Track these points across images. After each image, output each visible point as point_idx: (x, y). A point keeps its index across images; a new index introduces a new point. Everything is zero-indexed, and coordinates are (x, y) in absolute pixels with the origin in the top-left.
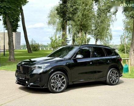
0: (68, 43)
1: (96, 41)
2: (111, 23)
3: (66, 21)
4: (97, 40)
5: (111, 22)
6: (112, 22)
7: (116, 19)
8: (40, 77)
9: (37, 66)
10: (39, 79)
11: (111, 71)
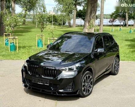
8: (74, 81)
9: (67, 68)
10: (71, 84)
11: (116, 60)
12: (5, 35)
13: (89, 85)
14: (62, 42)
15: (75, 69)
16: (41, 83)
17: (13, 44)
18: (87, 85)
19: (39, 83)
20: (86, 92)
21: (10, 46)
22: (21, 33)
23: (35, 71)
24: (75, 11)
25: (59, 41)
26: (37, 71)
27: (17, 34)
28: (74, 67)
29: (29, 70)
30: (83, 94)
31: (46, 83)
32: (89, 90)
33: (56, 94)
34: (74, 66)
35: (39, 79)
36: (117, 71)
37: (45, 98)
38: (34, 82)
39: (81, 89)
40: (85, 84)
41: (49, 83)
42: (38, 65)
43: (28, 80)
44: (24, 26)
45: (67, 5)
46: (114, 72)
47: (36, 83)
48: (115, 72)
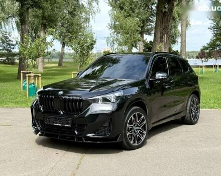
0: (13, 48)
1: (63, 47)
2: (91, 16)
3: (28, 9)
4: (64, 44)
5: (90, 14)
6: (93, 14)
7: (99, 10)
8: (111, 119)
9: (100, 97)
10: (107, 124)
11: (192, 99)
12: (23, 73)
13: (140, 130)
14: (102, 70)
15: (113, 100)
16: (59, 124)
17: (33, 85)
18: (137, 130)
19: (56, 123)
20: (134, 141)
21: (29, 88)
22: (52, 76)
23: (50, 105)
24: (142, 43)
25: (97, 68)
26: (53, 105)
27: (45, 77)
28: (112, 97)
29: (41, 104)
30: (129, 144)
31: (67, 124)
32: (139, 139)
33: (83, 140)
34: (112, 95)
35: (55, 118)
36: (196, 117)
37: (67, 151)
38: (49, 123)
39: (126, 134)
40: (132, 127)
41: (71, 123)
42: (54, 95)
43: (39, 122)
44: (60, 69)
45: (128, 34)
46: (189, 118)
47: (52, 124)
48: (191, 119)
